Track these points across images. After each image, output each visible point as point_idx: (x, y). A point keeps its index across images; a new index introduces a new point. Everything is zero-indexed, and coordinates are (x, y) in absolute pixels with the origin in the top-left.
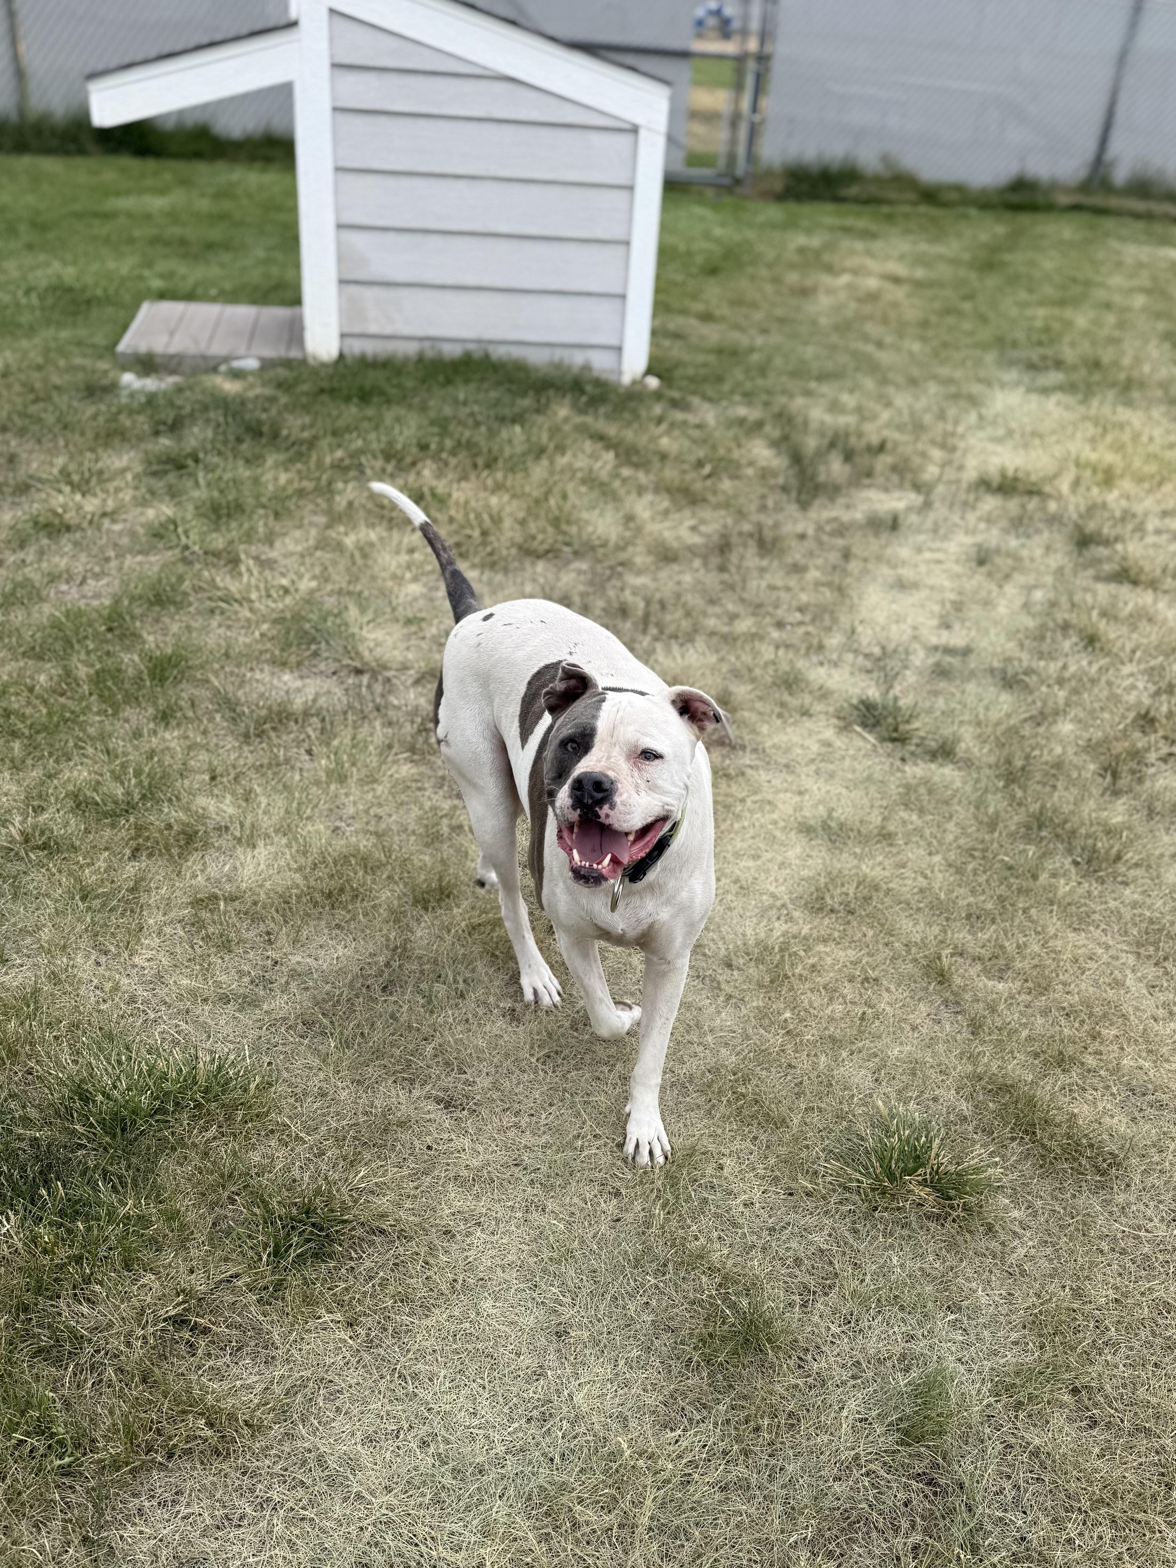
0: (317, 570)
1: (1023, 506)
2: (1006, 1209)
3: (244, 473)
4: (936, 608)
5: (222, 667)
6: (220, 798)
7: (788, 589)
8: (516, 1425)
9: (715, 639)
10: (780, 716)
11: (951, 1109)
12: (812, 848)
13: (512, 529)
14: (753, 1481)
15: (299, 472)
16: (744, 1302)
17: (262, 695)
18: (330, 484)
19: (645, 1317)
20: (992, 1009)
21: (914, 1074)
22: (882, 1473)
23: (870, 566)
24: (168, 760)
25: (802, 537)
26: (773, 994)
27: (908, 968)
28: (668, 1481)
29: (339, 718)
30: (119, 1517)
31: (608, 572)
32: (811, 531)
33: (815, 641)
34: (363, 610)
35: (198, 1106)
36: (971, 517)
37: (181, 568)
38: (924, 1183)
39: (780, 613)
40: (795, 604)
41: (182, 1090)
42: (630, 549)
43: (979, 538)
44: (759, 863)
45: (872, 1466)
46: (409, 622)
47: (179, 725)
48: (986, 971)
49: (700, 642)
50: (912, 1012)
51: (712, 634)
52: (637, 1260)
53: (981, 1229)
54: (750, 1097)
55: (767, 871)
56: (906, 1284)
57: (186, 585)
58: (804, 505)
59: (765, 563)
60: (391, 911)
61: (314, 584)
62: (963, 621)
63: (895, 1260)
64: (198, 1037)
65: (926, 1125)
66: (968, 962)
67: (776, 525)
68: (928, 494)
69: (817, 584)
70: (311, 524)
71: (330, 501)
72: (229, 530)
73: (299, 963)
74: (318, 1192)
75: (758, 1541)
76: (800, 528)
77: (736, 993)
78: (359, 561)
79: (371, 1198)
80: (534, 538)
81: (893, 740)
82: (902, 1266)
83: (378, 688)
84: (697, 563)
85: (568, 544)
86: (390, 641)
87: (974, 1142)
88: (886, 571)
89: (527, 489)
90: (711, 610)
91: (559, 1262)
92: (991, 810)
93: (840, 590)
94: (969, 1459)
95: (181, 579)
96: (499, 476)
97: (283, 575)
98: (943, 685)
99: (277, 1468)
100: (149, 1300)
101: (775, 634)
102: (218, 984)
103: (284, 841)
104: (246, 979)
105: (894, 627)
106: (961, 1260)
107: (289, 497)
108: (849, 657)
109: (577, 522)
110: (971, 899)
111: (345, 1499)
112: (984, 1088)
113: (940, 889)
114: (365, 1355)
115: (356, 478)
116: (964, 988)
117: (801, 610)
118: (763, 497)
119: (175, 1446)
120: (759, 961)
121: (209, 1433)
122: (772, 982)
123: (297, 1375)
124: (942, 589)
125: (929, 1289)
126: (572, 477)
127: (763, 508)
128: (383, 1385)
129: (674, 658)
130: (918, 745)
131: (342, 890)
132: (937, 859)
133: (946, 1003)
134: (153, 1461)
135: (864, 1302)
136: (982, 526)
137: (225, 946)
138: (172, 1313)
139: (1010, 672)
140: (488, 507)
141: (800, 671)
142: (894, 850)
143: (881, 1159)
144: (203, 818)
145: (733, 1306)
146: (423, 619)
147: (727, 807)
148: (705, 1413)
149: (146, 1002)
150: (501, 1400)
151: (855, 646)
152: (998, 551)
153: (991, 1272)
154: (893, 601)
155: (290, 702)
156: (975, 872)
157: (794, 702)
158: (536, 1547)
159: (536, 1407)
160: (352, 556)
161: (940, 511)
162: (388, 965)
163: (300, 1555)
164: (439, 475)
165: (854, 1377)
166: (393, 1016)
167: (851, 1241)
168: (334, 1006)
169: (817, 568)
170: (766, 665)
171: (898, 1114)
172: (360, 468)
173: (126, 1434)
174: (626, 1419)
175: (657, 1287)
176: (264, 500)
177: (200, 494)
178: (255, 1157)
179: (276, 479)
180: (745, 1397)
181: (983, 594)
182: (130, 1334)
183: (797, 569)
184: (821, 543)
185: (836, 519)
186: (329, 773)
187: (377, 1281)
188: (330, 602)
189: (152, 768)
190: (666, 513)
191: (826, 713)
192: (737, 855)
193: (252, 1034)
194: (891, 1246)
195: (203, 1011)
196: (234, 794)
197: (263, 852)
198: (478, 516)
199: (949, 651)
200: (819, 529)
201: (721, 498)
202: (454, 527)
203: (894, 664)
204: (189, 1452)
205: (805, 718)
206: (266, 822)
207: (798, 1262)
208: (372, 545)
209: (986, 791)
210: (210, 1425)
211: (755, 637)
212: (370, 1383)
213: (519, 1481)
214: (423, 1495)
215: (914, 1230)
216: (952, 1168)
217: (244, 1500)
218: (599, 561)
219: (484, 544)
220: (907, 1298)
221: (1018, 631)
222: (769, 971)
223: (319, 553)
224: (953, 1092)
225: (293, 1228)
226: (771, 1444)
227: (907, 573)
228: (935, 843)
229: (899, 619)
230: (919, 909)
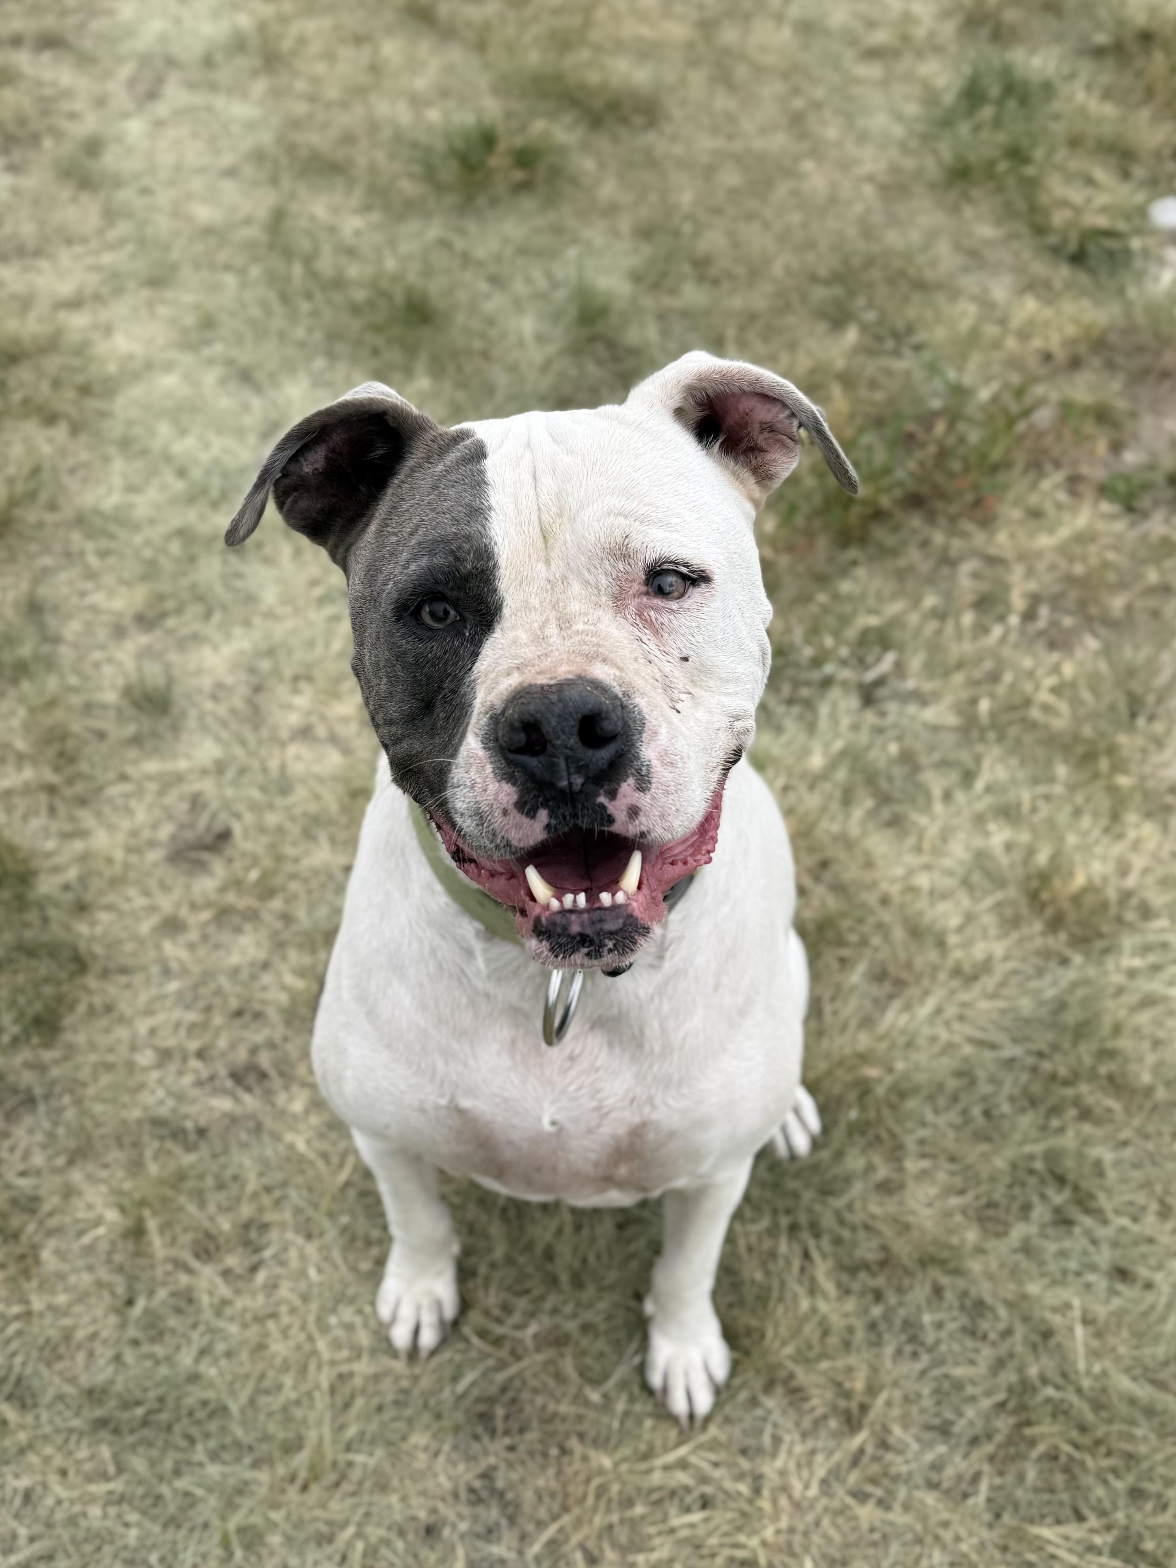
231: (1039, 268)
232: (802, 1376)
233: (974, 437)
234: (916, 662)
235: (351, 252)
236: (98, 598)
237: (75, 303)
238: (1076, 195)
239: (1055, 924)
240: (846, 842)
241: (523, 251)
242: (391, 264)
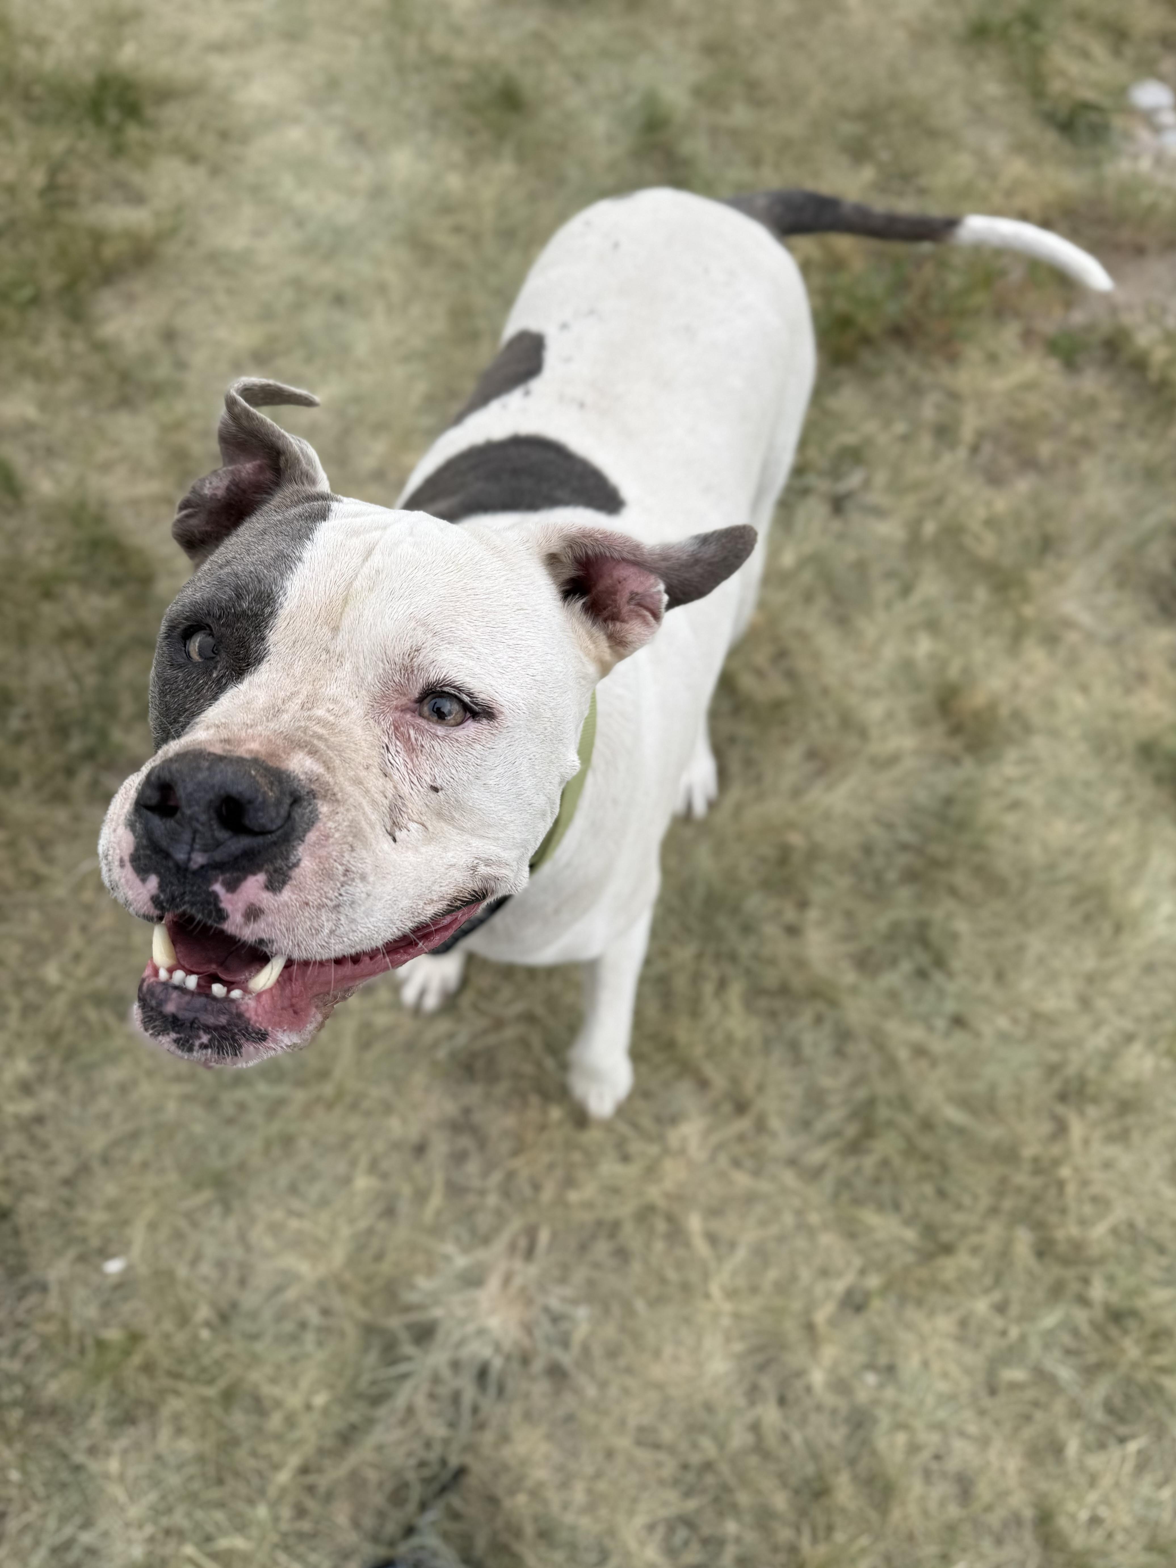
231: (1032, 130)
232: (709, 1070)
233: (954, 281)
234: (881, 478)
235: (457, 31)
236: (222, 333)
237: (220, 48)
238: (1074, 67)
239: (956, 730)
240: (802, 635)
241: (605, 53)
242: (492, 50)
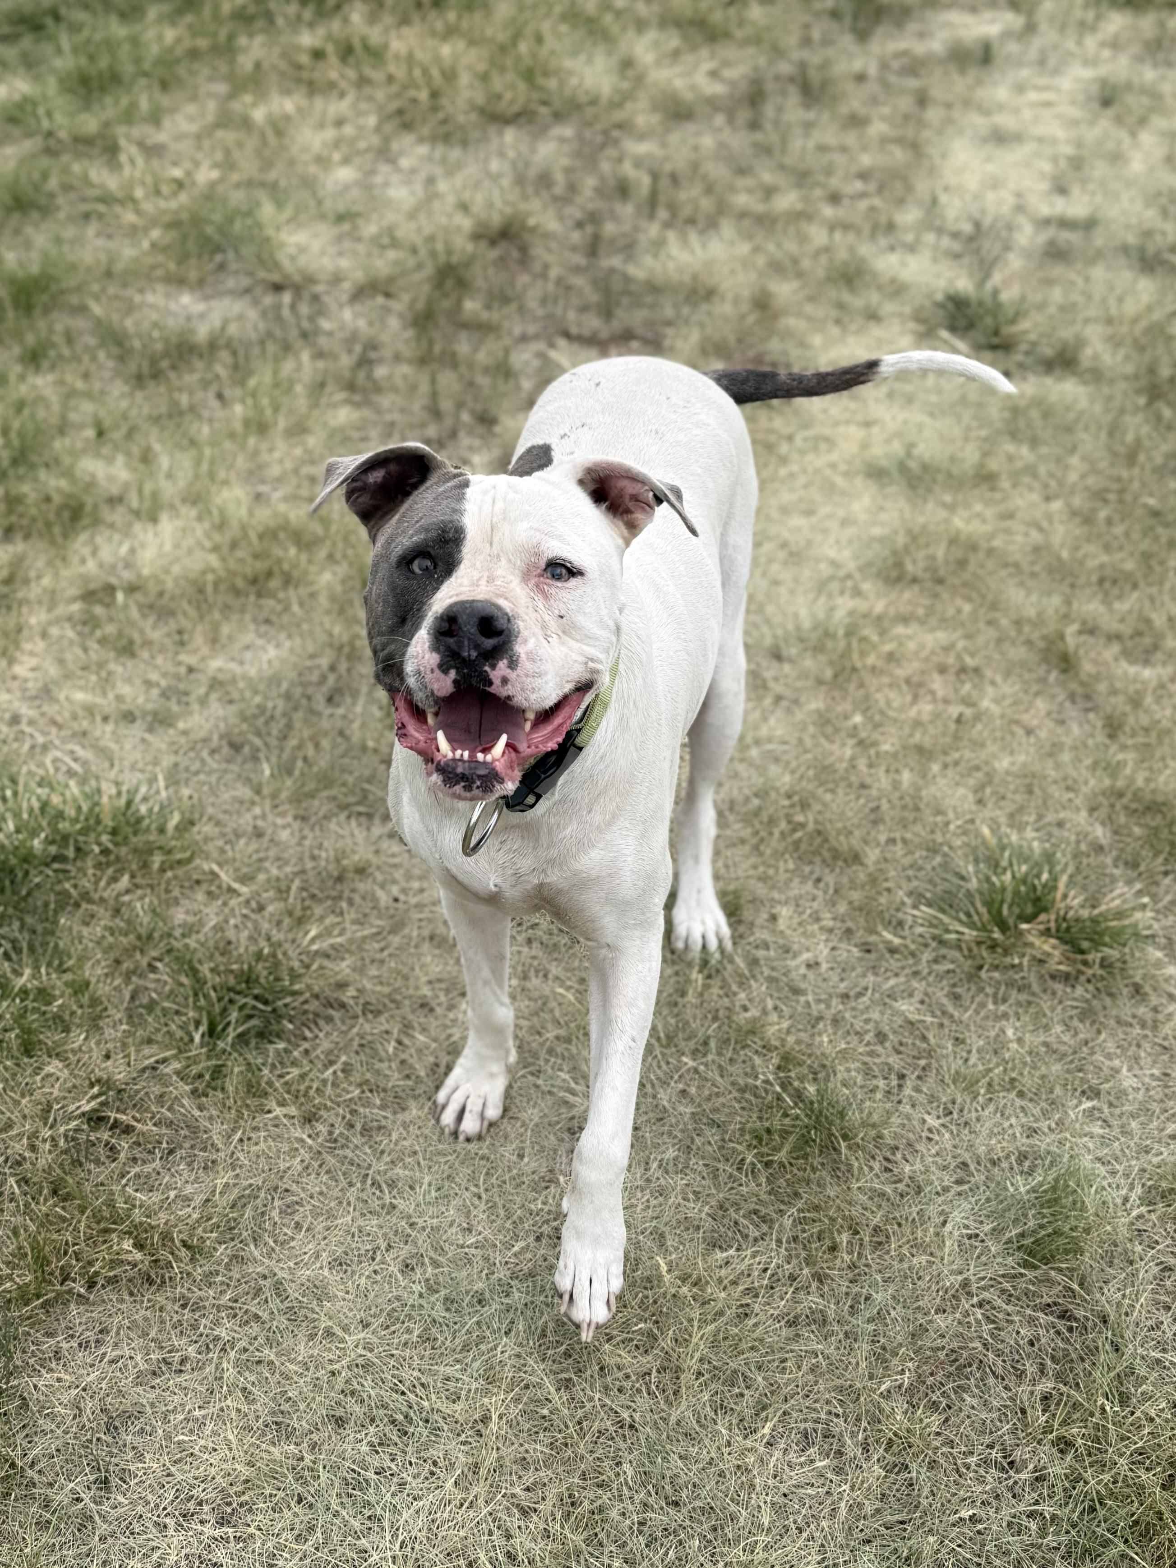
0: (219, 156)
1: (1162, 25)
2: (1158, 964)
3: (119, 30)
4: (1047, 167)
5: (103, 290)
6: (110, 460)
7: (844, 149)
8: (522, 1244)
9: (746, 223)
10: (838, 322)
11: (1082, 836)
12: (885, 497)
13: (471, 86)
14: (831, 1314)
15: (190, 27)
16: (811, 1089)
17: (155, 325)
18: (231, 37)
19: (682, 1109)
20: (1136, 702)
21: (1030, 792)
22: (999, 1302)
23: (956, 114)
24: (41, 413)
25: (861, 78)
26: (836, 694)
27: (1019, 652)
28: (721, 1313)
29: (256, 350)
30: (32, 1361)
31: (599, 139)
32: (873, 70)
33: (883, 219)
34: (280, 205)
35: (105, 852)
36: (1091, 42)
37: (45, 162)
38: (1047, 933)
39: (834, 182)
40: (854, 169)
41: (85, 831)
42: (629, 106)
43: (1102, 71)
44: (814, 520)
45: (986, 1295)
46: (340, 218)
47: (53, 367)
48: (1127, 654)
49: (727, 229)
50: (1027, 711)
51: (743, 215)
52: (670, 1038)
53: (1125, 991)
54: (811, 826)
55: (825, 531)
56: (1025, 1064)
57: (53, 183)
58: (862, 36)
59: (811, 115)
60: (333, 598)
61: (215, 174)
62: (1084, 182)
63: (1010, 1032)
64: (97, 764)
65: (1049, 858)
66: (1102, 640)
67: (825, 65)
68: (1030, 13)
69: (884, 140)
70: (209, 95)
71: (232, 61)
72: (103, 108)
73: (220, 670)
74: (259, 956)
75: (840, 1389)
76: (857, 65)
77: (787, 693)
78: (272, 139)
79: (326, 962)
80: (499, 97)
81: (993, 348)
82: (1020, 1040)
83: (304, 309)
84: (719, 120)
85: (545, 103)
86: (316, 246)
87: (1113, 880)
88: (977, 120)
89: (489, 32)
90: (742, 182)
91: (568, 1041)
92: (1130, 437)
93: (915, 147)
94: (1114, 1284)
95: (45, 176)
96: (451, 16)
97: (175, 164)
98: (1057, 270)
99: (225, 1299)
100: (56, 1093)
101: (828, 211)
102: (119, 698)
103: (193, 513)
104: (155, 692)
105: (990, 196)
106: (1099, 1032)
107: (178, 61)
108: (930, 238)
109: (557, 72)
110: (1104, 558)
111: (312, 1337)
112: (1126, 808)
113: (1062, 546)
114: (329, 1158)
115: (264, 31)
116: (1097, 678)
117: (863, 176)
118: (807, 27)
119: (96, 1273)
120: (818, 649)
121: (138, 1256)
122: (836, 676)
123: (245, 1183)
124: (1054, 141)
125: (1056, 1068)
126: (548, 14)
127: (806, 41)
128: (352, 1194)
129: (692, 252)
130: (1027, 353)
131: (269, 574)
132: (1057, 505)
133: (1072, 697)
134: (70, 1291)
135: (970, 1086)
136: (1106, 53)
137: (127, 650)
138: (87, 1108)
139: (1151, 250)
140: (437, 59)
141: (863, 260)
142: (998, 496)
143: (989, 904)
144: (91, 485)
145: (799, 1096)
146: (357, 215)
147: (769, 447)
148: (765, 1228)
149: (31, 722)
150: (502, 1212)
151: (938, 222)
152: (1129, 86)
153: (1139, 1046)
154: (989, 159)
155: (192, 332)
156: (1109, 522)
157: (857, 302)
158: (555, 1397)
159: (547, 1222)
160: (263, 135)
161: (1047, 35)
162: (333, 668)
163: (258, 1406)
164: (372, 19)
165: (959, 1182)
166: (341, 733)
167: (950, 1009)
168: (267, 723)
169: (883, 119)
170: (817, 254)
171: (1010, 844)
172: (269, 17)
173: (36, 1259)
174: (662, 1236)
175: (696, 1071)
176: (147, 66)
177: (65, 63)
178: (179, 916)
179: (160, 38)
180: (817, 1208)
181: (1110, 145)
182: (34, 1135)
183: (856, 122)
184: (885, 84)
185: (905, 53)
186: (247, 423)
187: (338, 1066)
188: (237, 198)
189: (23, 425)
190: (676, 54)
191: (900, 315)
192: (785, 511)
193: (167, 761)
194: (1005, 1016)
195: (105, 732)
196: (128, 454)
197: (167, 526)
198: (425, 72)
199: (1065, 223)
200: (884, 66)
201: (748, 31)
202: (395, 88)
203: (990, 247)
204: (113, 1281)
205: (872, 324)
206: (169, 490)
207: (881, 1037)
208: (287, 118)
209: (1122, 411)
210: (139, 1246)
211: (804, 216)
212: (336, 1193)
213: (529, 1313)
214: (409, 1331)
215: (1034, 994)
216: (1085, 913)
217: (185, 1340)
218: (589, 124)
219: (434, 109)
220: (1028, 1082)
221: (1159, 194)
222: (831, 663)
223: (220, 134)
224: (1084, 814)
225: (231, 1001)
226: (853, 1266)
227: (1005, 121)
228: (1053, 483)
229: (995, 184)
230: (1033, 575)
